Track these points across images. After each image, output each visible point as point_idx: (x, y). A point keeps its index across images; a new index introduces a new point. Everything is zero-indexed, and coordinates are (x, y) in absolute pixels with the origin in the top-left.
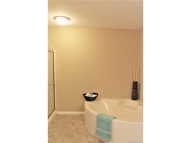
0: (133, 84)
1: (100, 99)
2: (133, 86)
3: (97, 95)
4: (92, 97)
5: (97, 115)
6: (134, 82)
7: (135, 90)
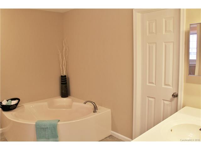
0: (62, 79)
1: (23, 105)
2: (62, 81)
3: (18, 101)
4: (12, 104)
5: (35, 123)
6: (62, 76)
7: (64, 86)
